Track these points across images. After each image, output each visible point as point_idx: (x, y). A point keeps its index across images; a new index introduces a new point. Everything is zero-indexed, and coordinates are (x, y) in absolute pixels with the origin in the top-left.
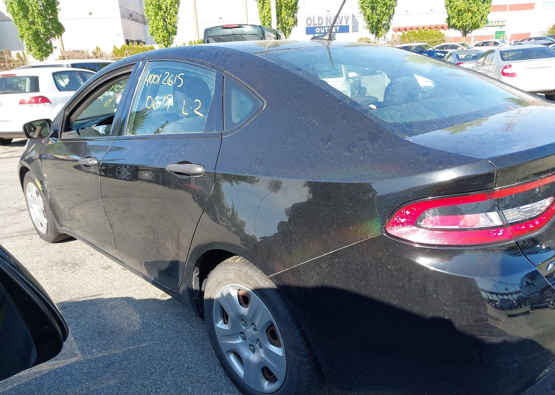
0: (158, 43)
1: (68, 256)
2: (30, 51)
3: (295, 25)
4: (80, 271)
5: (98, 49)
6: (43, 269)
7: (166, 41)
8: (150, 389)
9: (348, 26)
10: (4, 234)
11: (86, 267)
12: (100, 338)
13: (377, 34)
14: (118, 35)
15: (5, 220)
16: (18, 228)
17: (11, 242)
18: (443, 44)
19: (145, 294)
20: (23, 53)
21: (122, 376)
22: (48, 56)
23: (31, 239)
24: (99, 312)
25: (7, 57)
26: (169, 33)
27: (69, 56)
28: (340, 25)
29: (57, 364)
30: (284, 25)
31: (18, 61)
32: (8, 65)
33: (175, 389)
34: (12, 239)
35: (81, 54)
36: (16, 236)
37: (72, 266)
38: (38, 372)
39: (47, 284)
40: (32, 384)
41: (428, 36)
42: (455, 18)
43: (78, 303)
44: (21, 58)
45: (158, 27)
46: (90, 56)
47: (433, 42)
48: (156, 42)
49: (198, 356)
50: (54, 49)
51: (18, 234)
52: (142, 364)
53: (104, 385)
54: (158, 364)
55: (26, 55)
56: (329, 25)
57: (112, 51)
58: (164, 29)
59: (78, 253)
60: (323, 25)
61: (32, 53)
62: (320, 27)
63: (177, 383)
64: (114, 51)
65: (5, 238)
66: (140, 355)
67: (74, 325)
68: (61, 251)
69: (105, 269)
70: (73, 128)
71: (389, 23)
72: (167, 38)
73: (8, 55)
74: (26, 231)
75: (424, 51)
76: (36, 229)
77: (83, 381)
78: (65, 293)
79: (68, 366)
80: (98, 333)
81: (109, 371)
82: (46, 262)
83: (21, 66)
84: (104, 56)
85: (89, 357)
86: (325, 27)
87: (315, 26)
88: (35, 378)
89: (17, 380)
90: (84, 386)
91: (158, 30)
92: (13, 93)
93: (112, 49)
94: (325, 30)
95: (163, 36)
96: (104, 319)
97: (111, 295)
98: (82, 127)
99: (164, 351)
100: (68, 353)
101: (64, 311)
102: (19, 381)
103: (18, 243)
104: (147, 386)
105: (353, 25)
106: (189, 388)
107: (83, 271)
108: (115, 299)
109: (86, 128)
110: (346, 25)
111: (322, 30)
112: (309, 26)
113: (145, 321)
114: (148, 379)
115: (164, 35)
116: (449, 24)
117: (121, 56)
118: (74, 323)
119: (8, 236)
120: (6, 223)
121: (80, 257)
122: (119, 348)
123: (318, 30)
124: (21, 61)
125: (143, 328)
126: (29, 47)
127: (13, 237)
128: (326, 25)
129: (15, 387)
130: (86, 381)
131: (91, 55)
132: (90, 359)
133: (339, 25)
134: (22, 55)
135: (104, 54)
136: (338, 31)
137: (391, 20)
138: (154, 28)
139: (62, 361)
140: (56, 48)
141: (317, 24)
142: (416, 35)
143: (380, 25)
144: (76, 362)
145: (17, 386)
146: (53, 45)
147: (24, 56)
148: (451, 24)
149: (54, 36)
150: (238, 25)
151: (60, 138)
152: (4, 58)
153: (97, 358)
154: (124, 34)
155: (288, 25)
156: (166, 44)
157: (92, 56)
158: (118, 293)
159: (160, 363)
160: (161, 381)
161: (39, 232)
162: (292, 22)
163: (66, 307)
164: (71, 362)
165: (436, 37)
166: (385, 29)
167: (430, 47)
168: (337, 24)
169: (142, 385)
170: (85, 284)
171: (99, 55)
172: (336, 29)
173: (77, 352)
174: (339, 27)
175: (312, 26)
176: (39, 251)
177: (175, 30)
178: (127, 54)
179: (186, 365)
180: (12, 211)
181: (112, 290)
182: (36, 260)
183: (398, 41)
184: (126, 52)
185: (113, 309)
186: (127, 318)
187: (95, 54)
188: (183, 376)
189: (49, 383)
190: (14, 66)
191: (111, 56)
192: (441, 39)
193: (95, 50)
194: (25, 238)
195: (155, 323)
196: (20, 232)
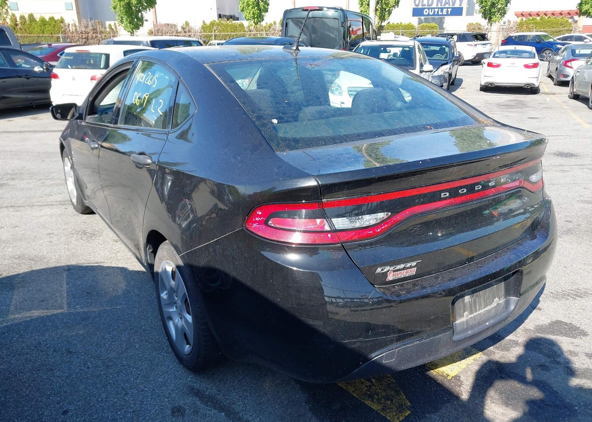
0: (248, 20)
1: (90, 227)
2: (121, 23)
3: (397, 6)
4: (95, 241)
5: (187, 24)
6: (65, 236)
7: (256, 18)
8: (107, 341)
9: (462, 8)
10: (46, 202)
11: (101, 238)
12: (87, 297)
13: (490, 19)
14: (211, 9)
15: (52, 190)
16: (59, 198)
17: (49, 210)
18: (567, 35)
19: (139, 267)
20: (115, 24)
21: (91, 328)
22: (138, 28)
23: (66, 209)
24: (95, 276)
25: (100, 28)
26: (259, 9)
27: (159, 30)
28: (453, 7)
29: (46, 313)
30: (384, 6)
31: (109, 33)
32: (100, 36)
33: (126, 344)
34: (51, 207)
35: (170, 28)
36: (56, 204)
37: (89, 236)
38: (29, 317)
39: (64, 249)
40: (21, 325)
41: (551, 24)
42: (588, 3)
43: (82, 267)
44: (113, 29)
45: (249, 3)
46: (179, 31)
47: (556, 32)
48: (246, 18)
49: (157, 322)
50: (145, 22)
51: (57, 203)
52: (110, 322)
53: (74, 333)
54: (122, 324)
55: (118, 27)
56: (439, 6)
57: (201, 26)
58: (255, 5)
59: (99, 225)
60: (432, 7)
61: (123, 25)
62: (429, 9)
63: (130, 340)
64: (202, 26)
65: (46, 205)
66: (111, 314)
67: (72, 284)
68: (87, 221)
69: (116, 241)
70: (98, 112)
71: (506, 8)
72: (257, 15)
73: (100, 26)
74: (65, 201)
75: (542, 42)
76: (71, 201)
77: (60, 328)
78: (75, 258)
79: (54, 315)
80: (87, 293)
81: (83, 323)
82: (70, 230)
83: (112, 38)
84: (192, 31)
85: (72, 310)
86: (434, 8)
87: (423, 7)
88: (25, 321)
89: (12, 321)
90: (59, 332)
91: (249, 6)
92: (86, 68)
93: (200, 24)
94: (434, 12)
95: (253, 13)
96: (96, 283)
97: (111, 264)
98: (106, 112)
99: (132, 314)
100: (57, 305)
101: (68, 272)
102: (13, 321)
103: (55, 211)
104: (106, 339)
105: (468, 7)
106: (137, 345)
107: (97, 241)
108: (113, 267)
109: (109, 113)
110: (459, 6)
111: (431, 12)
112: (416, 7)
113: (128, 289)
114: (110, 334)
115: (255, 12)
116: (580, 11)
117: (209, 32)
118: (72, 283)
119: (49, 204)
120: (52, 192)
121: (100, 229)
122: (98, 307)
123: (426, 12)
124: (113, 32)
125: (124, 294)
126: (121, 19)
127: (52, 205)
128: (436, 7)
129: (8, 325)
130: (62, 328)
131: (180, 29)
132: (72, 313)
133: (451, 6)
134: (113, 27)
135: (192, 29)
136: (449, 13)
137: (509, 4)
138: (245, 4)
139: (51, 311)
140: (147, 21)
141: (426, 5)
142: (536, 23)
143: (494, 9)
144: (61, 313)
145: (11, 324)
146: (144, 18)
147: (116, 28)
148: (583, 11)
149: (145, 9)
150: (319, 7)
151: (85, 120)
152: (97, 29)
153: (78, 312)
154: (217, 9)
155: (388, 6)
156: (256, 22)
157: (181, 31)
158: (117, 263)
159: (124, 323)
160: (118, 336)
161: (73, 204)
162: (393, 3)
163: (71, 269)
164: (57, 313)
165: (561, 26)
166: (501, 14)
167: (551, 38)
168: (449, 5)
169: (103, 338)
170: (94, 252)
171: (188, 30)
172: (447, 11)
173: (64, 306)
174: (451, 9)
175: (420, 7)
176: (69, 220)
177: (266, 7)
178: (215, 30)
179: (143, 328)
180: (61, 181)
181: (114, 260)
182: (64, 227)
183: (514, 28)
184: (215, 28)
185: (107, 276)
186: (115, 284)
187: (184, 29)
188: (137, 335)
189: (34, 326)
190: (105, 38)
191: (199, 31)
192: (567, 28)
193: (184, 25)
194: (61, 207)
195: (136, 291)
196: (60, 201)
